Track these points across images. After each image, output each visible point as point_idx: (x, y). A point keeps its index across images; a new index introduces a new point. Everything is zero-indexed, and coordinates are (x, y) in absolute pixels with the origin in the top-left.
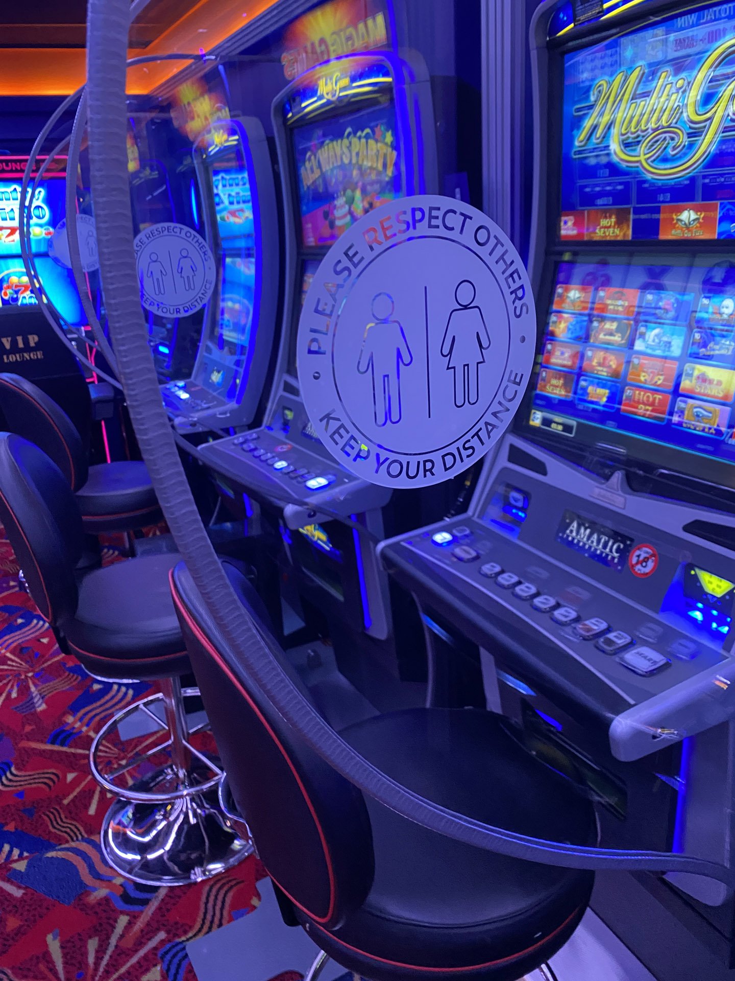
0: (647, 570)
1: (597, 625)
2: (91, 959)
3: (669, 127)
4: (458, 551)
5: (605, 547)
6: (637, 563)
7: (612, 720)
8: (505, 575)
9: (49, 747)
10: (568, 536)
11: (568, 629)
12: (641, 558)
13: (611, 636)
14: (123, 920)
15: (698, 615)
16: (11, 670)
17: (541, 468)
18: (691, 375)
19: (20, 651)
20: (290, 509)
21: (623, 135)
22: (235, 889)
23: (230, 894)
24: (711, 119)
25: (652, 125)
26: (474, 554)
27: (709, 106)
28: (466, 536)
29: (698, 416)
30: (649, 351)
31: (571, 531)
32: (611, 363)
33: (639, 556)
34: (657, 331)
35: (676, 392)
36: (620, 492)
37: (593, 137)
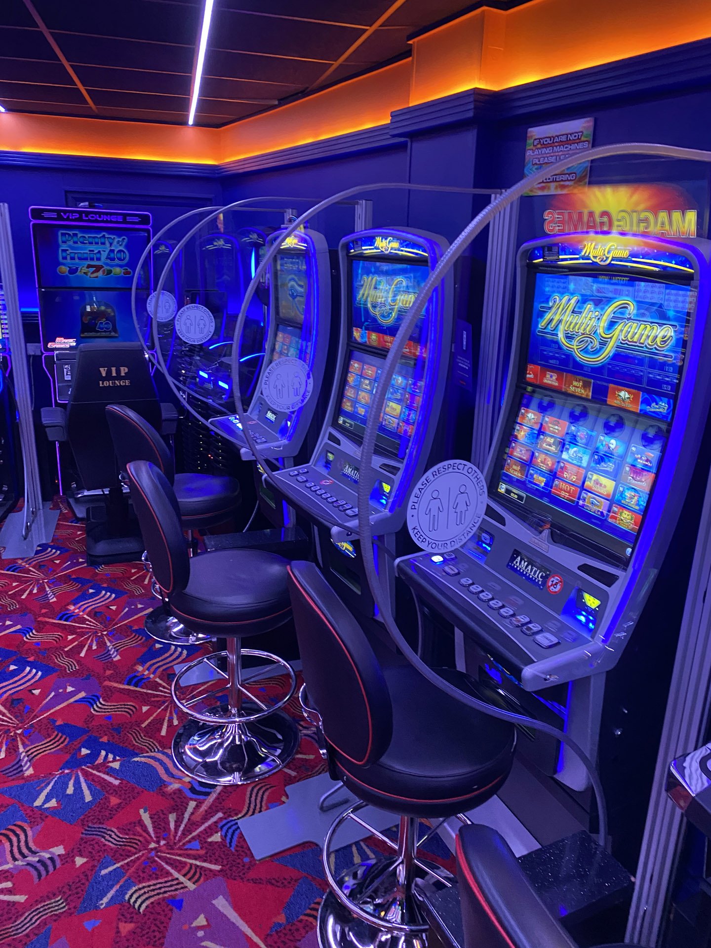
0: (556, 590)
1: (523, 619)
2: (172, 826)
3: (590, 335)
4: (447, 569)
5: (535, 574)
6: (551, 586)
7: (523, 669)
8: (474, 586)
9: (127, 687)
10: (514, 565)
11: (508, 621)
12: (554, 583)
13: (530, 626)
14: (192, 804)
15: (582, 619)
16: (90, 628)
17: (502, 521)
18: (591, 479)
19: (94, 614)
20: (335, 530)
21: (566, 331)
22: (270, 791)
23: (267, 793)
24: (611, 338)
25: (581, 331)
26: (456, 571)
27: (611, 331)
28: (453, 559)
29: (592, 503)
30: (570, 460)
31: (517, 562)
32: (549, 463)
33: (552, 581)
34: (575, 449)
35: (582, 488)
36: (546, 542)
37: (549, 327)
